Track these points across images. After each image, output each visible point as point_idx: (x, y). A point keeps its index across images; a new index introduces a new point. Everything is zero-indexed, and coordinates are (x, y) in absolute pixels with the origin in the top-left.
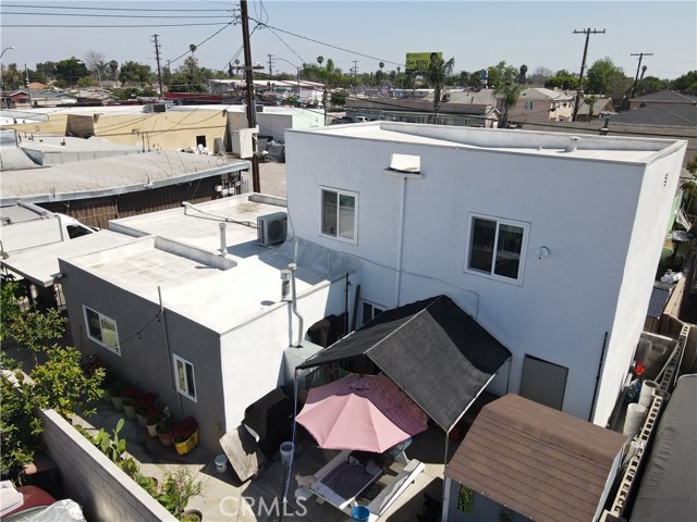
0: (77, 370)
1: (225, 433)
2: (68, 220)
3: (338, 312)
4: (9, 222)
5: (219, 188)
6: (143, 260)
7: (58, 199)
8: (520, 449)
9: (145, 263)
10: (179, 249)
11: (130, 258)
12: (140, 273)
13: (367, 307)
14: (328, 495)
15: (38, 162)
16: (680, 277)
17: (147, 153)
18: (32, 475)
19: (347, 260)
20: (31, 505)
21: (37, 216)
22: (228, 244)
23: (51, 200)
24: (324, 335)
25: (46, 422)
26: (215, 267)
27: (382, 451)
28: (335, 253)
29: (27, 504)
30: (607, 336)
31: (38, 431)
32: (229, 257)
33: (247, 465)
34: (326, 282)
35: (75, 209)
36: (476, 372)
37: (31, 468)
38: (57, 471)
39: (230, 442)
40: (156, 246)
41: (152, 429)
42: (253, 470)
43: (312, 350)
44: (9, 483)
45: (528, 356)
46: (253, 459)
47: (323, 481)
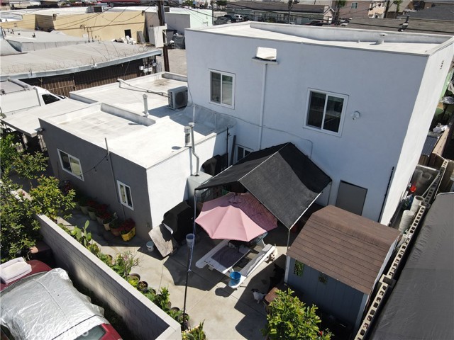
0: (57, 191)
1: (151, 228)
2: (42, 91)
3: (221, 153)
4: (3, 92)
5: (142, 68)
6: (94, 119)
7: (34, 76)
8: (334, 239)
9: (96, 121)
10: (117, 112)
11: (86, 118)
12: (93, 128)
13: (241, 150)
14: (216, 265)
15: (18, 49)
16: (446, 128)
17: (91, 43)
18: (36, 254)
19: (227, 119)
20: (36, 272)
21: (23, 89)
22: (149, 108)
23: (30, 77)
24: (213, 169)
25: (41, 223)
26: (141, 124)
27: (248, 241)
28: (220, 114)
29: (34, 271)
30: (393, 169)
31: (37, 228)
32: (150, 117)
33: (166, 248)
34: (214, 134)
35: (46, 83)
36: (309, 192)
37: (34, 250)
38: (51, 251)
39: (155, 234)
40: (102, 110)
41: (107, 226)
42: (170, 250)
43: (205, 178)
44: (22, 259)
45: (342, 182)
46: (170, 244)
47: (213, 257)
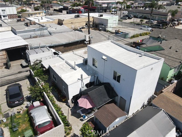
0: (48, 87)
1: (69, 99)
3: (92, 81)
5: (85, 42)
6: (62, 65)
8: (106, 113)
9: (63, 66)
10: (69, 64)
11: (61, 65)
12: (61, 69)
14: (81, 113)
15: (50, 34)
18: (42, 101)
19: (96, 72)
20: (41, 105)
22: (76, 64)
23: (51, 46)
24: (89, 86)
26: (73, 69)
27: (87, 108)
28: (94, 70)
29: (40, 105)
31: (43, 95)
32: (76, 67)
33: (72, 105)
34: (90, 76)
35: (56, 47)
37: (42, 100)
38: (45, 100)
39: (70, 101)
40: (65, 62)
41: (60, 96)
42: (73, 106)
43: (85, 88)
44: (39, 101)
45: (121, 97)
46: (73, 104)
47: (81, 111)
